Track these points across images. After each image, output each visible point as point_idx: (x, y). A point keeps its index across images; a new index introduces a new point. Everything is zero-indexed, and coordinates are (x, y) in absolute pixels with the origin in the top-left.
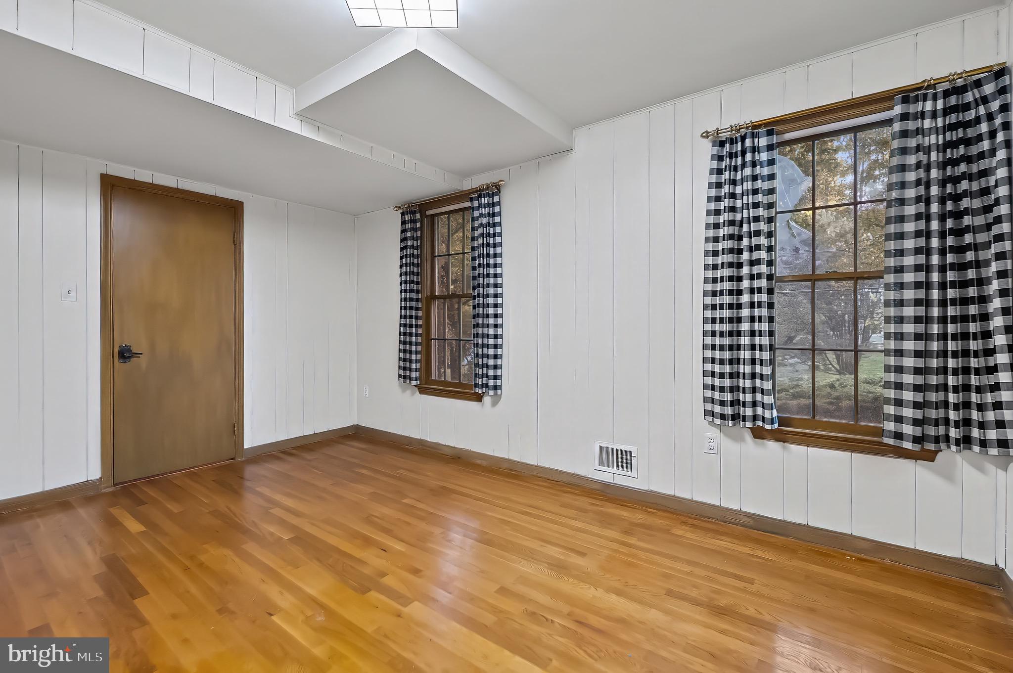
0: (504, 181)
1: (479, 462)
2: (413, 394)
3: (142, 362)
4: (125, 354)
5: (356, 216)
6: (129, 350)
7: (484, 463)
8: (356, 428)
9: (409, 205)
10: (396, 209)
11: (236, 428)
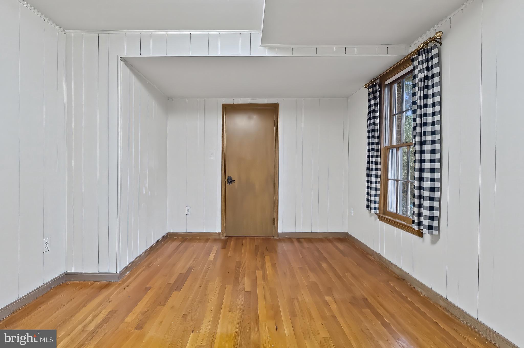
0: (440, 32)
1: (419, 290)
2: (375, 220)
3: (235, 184)
4: (230, 181)
5: (348, 98)
6: (231, 179)
7: (424, 293)
8: (347, 234)
9: (372, 81)
10: (365, 86)
11: (274, 221)
